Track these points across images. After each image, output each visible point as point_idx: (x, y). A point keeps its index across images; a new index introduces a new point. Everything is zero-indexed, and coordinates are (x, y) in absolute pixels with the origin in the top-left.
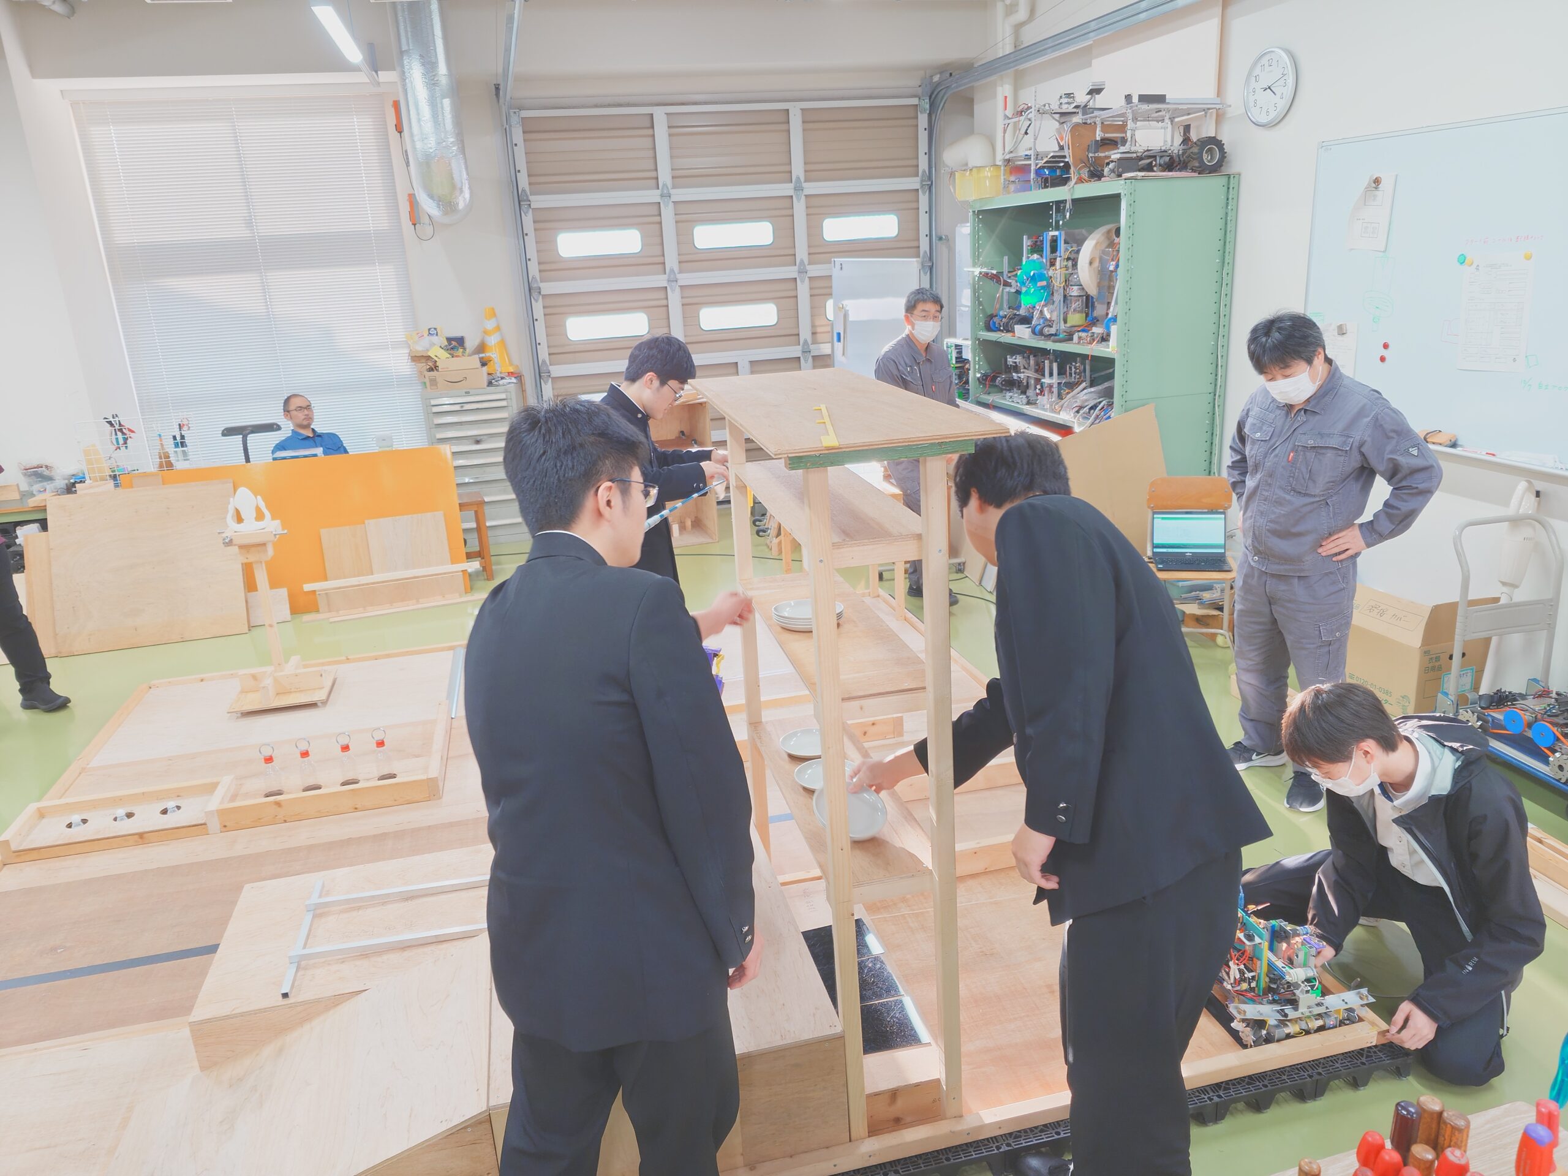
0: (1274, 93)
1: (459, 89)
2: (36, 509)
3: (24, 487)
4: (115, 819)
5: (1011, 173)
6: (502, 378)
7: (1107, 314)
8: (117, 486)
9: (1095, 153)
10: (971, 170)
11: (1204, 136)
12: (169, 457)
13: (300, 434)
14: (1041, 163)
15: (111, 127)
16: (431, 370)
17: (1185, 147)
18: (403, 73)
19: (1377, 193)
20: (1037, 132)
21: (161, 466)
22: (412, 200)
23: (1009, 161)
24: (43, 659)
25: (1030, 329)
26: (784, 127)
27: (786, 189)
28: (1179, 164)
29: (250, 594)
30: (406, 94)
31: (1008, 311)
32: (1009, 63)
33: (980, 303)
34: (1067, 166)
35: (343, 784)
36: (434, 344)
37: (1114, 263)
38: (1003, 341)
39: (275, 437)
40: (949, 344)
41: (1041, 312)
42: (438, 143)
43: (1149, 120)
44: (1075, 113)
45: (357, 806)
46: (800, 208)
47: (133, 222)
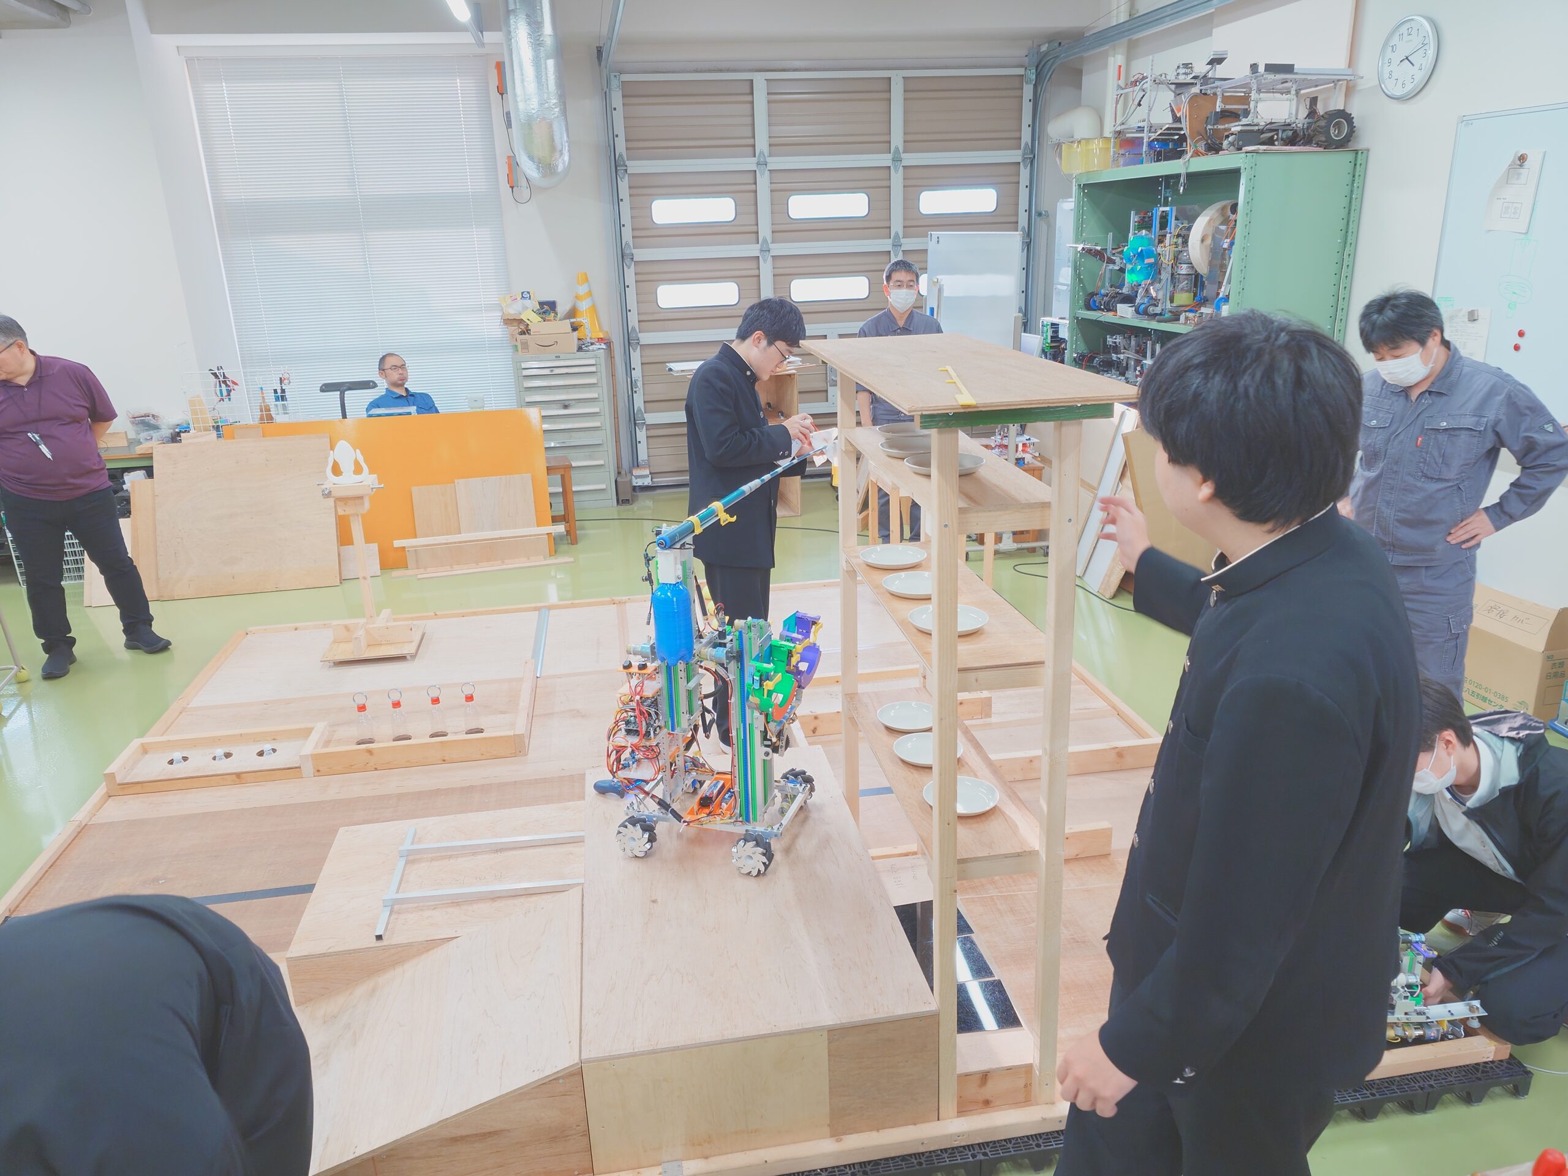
0: (1412, 63)
1: (563, 51)
2: (142, 456)
3: (132, 435)
4: (214, 758)
5: (1121, 146)
6: (592, 344)
7: (1218, 294)
8: (219, 436)
9: (1214, 125)
10: (1079, 142)
11: (1332, 109)
12: (270, 411)
13: (394, 393)
14: (1154, 136)
15: (224, 84)
16: (523, 333)
17: (1310, 120)
18: (509, 32)
19: (1522, 171)
20: (1152, 103)
21: (262, 418)
22: (512, 164)
23: (1119, 132)
24: (146, 602)
25: (1134, 309)
26: (885, 95)
27: (884, 160)
28: (1304, 138)
29: (343, 548)
30: (511, 55)
31: (1110, 289)
32: (1124, 32)
33: (1081, 281)
34: (1183, 138)
35: (432, 736)
36: (527, 308)
37: (1228, 240)
38: (1103, 320)
39: (370, 395)
40: (1045, 323)
41: (1147, 291)
42: (541, 104)
43: (1273, 92)
44: (1192, 84)
45: (445, 758)
46: (897, 180)
47: (242, 178)
